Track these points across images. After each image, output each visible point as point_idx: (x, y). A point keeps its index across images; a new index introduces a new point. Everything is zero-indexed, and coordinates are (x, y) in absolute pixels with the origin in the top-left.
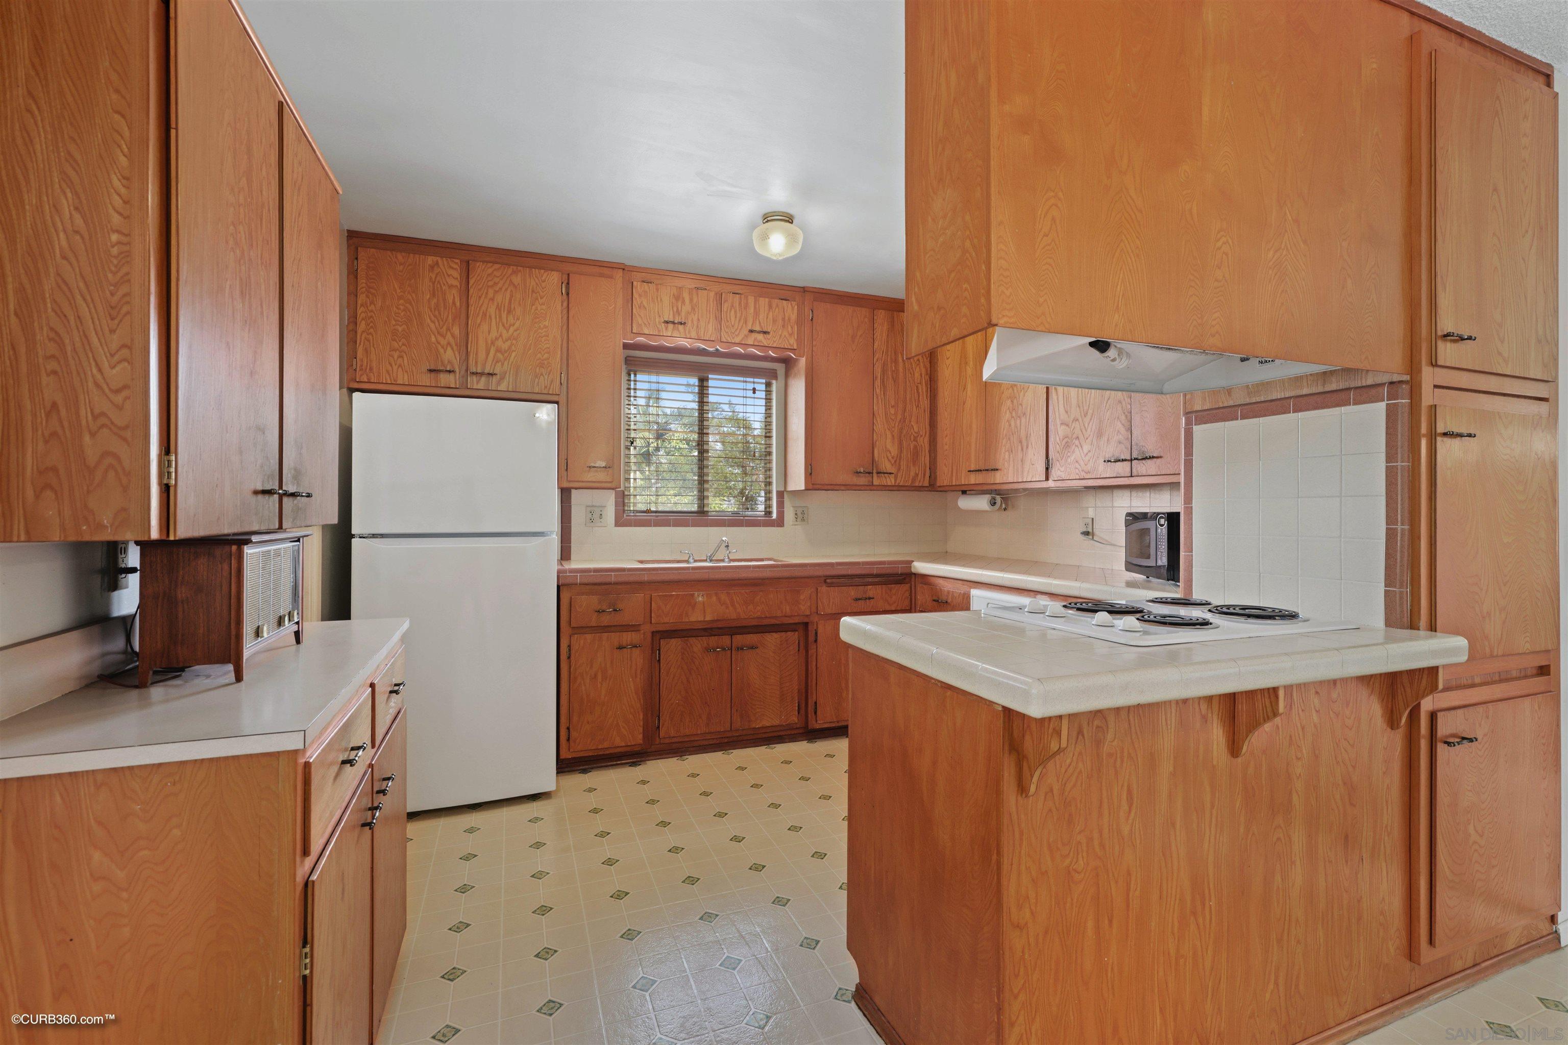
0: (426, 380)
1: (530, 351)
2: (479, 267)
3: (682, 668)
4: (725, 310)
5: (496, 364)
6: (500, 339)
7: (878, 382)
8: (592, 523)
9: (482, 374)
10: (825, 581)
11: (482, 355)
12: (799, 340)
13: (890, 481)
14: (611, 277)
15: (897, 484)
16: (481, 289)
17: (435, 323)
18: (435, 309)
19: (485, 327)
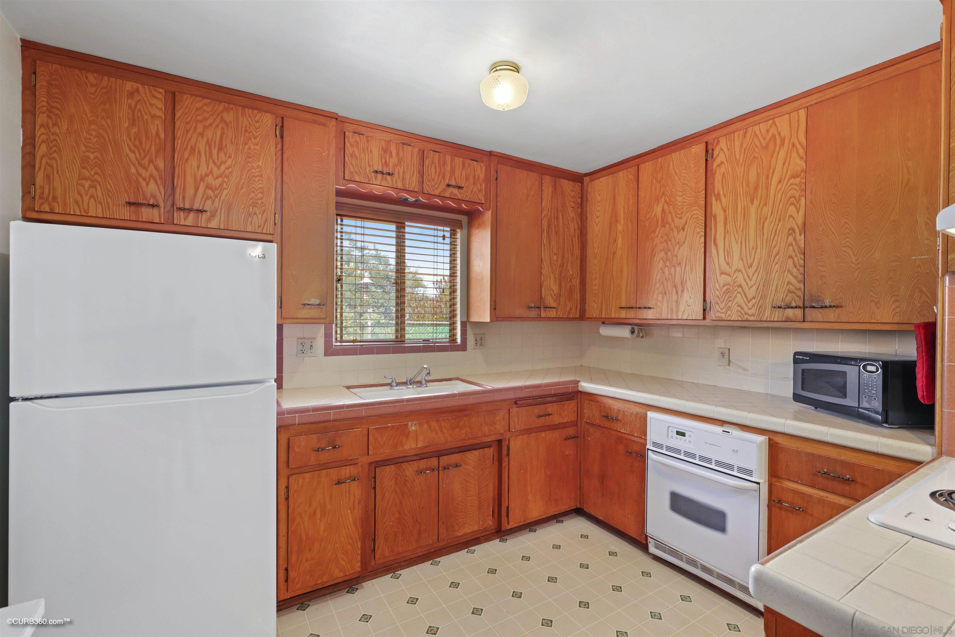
0: (126, 213)
1: (243, 190)
2: (186, 99)
3: (396, 492)
4: (427, 165)
5: (206, 200)
6: (210, 176)
7: (545, 234)
8: (303, 354)
9: (190, 210)
10: (516, 403)
11: (190, 191)
12: (487, 197)
13: (553, 314)
14: (324, 125)
15: (557, 316)
16: (190, 121)
17: (135, 154)
18: (135, 139)
19: (193, 162)
